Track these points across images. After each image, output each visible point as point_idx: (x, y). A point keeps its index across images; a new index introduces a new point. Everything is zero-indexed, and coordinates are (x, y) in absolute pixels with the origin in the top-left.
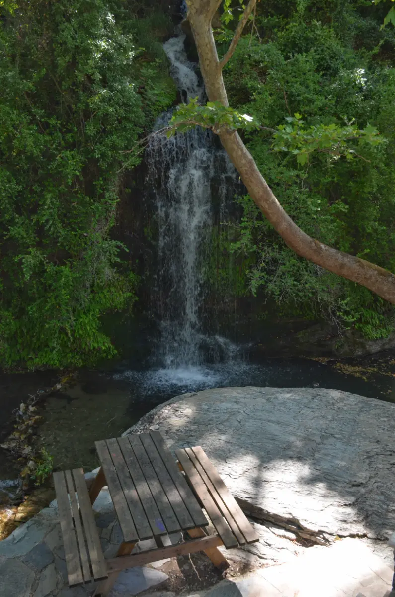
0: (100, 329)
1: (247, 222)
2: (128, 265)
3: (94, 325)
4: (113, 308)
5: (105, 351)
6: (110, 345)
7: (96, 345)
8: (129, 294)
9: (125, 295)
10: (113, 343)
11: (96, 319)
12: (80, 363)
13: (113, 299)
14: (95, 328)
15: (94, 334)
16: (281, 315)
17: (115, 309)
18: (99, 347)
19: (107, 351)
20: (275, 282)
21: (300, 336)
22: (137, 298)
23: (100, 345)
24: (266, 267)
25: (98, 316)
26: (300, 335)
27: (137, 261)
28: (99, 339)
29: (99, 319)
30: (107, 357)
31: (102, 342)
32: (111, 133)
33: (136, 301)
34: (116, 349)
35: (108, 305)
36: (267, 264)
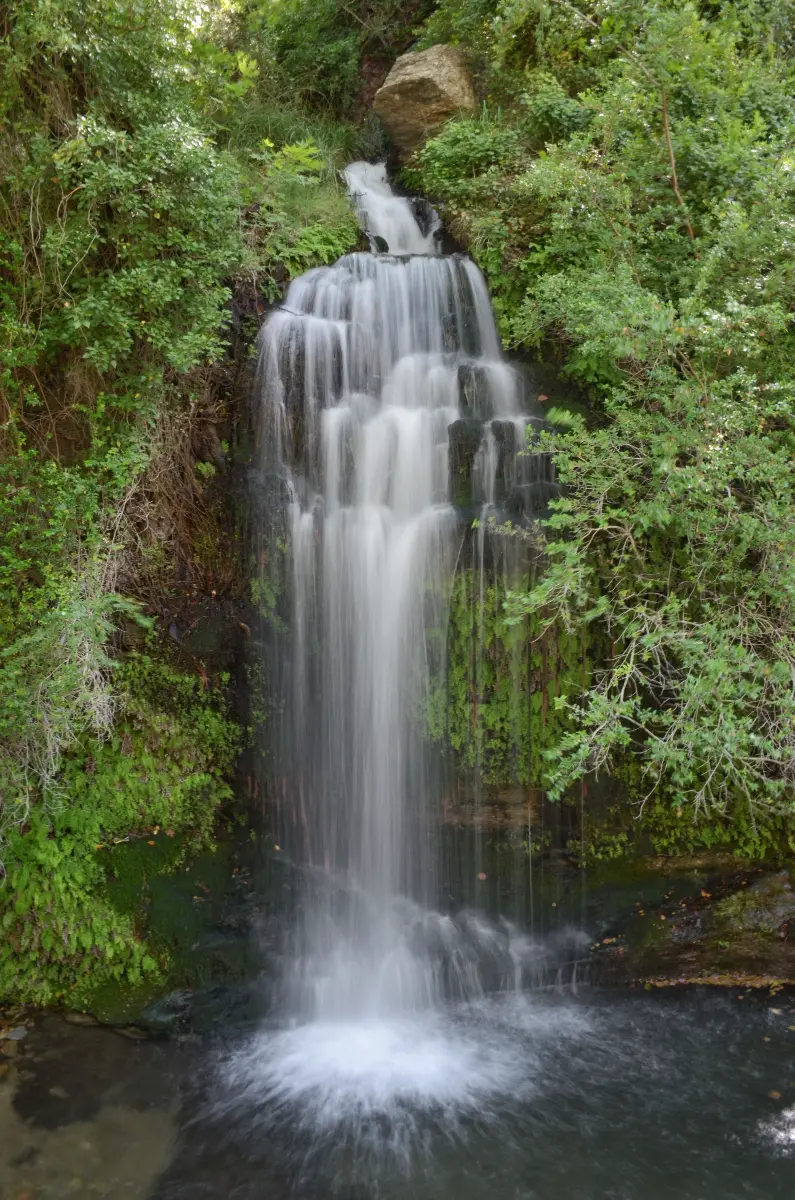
0: (96, 890)
1: (571, 513)
2: (196, 689)
3: (80, 878)
4: (148, 821)
5: (117, 959)
6: (131, 940)
7: (87, 941)
8: (200, 779)
9: (188, 781)
10: (141, 932)
11: (88, 858)
12: (44, 994)
13: (147, 792)
14: (82, 887)
15: (80, 904)
16: (665, 843)
17: (155, 824)
18: (94, 947)
19: (124, 959)
20: (679, 733)
21: (731, 910)
22: (228, 793)
23: (99, 941)
24: (643, 681)
25: (96, 847)
26: (730, 906)
27: (226, 677)
28: (97, 922)
29: (98, 856)
30: (124, 975)
31: (105, 931)
32: (128, 263)
33: (224, 800)
34: (150, 952)
35: (131, 813)
36: (647, 667)
